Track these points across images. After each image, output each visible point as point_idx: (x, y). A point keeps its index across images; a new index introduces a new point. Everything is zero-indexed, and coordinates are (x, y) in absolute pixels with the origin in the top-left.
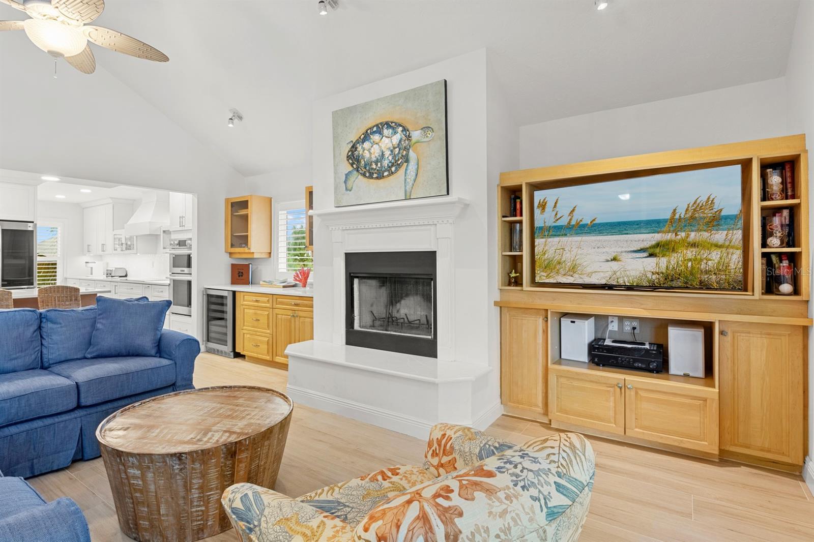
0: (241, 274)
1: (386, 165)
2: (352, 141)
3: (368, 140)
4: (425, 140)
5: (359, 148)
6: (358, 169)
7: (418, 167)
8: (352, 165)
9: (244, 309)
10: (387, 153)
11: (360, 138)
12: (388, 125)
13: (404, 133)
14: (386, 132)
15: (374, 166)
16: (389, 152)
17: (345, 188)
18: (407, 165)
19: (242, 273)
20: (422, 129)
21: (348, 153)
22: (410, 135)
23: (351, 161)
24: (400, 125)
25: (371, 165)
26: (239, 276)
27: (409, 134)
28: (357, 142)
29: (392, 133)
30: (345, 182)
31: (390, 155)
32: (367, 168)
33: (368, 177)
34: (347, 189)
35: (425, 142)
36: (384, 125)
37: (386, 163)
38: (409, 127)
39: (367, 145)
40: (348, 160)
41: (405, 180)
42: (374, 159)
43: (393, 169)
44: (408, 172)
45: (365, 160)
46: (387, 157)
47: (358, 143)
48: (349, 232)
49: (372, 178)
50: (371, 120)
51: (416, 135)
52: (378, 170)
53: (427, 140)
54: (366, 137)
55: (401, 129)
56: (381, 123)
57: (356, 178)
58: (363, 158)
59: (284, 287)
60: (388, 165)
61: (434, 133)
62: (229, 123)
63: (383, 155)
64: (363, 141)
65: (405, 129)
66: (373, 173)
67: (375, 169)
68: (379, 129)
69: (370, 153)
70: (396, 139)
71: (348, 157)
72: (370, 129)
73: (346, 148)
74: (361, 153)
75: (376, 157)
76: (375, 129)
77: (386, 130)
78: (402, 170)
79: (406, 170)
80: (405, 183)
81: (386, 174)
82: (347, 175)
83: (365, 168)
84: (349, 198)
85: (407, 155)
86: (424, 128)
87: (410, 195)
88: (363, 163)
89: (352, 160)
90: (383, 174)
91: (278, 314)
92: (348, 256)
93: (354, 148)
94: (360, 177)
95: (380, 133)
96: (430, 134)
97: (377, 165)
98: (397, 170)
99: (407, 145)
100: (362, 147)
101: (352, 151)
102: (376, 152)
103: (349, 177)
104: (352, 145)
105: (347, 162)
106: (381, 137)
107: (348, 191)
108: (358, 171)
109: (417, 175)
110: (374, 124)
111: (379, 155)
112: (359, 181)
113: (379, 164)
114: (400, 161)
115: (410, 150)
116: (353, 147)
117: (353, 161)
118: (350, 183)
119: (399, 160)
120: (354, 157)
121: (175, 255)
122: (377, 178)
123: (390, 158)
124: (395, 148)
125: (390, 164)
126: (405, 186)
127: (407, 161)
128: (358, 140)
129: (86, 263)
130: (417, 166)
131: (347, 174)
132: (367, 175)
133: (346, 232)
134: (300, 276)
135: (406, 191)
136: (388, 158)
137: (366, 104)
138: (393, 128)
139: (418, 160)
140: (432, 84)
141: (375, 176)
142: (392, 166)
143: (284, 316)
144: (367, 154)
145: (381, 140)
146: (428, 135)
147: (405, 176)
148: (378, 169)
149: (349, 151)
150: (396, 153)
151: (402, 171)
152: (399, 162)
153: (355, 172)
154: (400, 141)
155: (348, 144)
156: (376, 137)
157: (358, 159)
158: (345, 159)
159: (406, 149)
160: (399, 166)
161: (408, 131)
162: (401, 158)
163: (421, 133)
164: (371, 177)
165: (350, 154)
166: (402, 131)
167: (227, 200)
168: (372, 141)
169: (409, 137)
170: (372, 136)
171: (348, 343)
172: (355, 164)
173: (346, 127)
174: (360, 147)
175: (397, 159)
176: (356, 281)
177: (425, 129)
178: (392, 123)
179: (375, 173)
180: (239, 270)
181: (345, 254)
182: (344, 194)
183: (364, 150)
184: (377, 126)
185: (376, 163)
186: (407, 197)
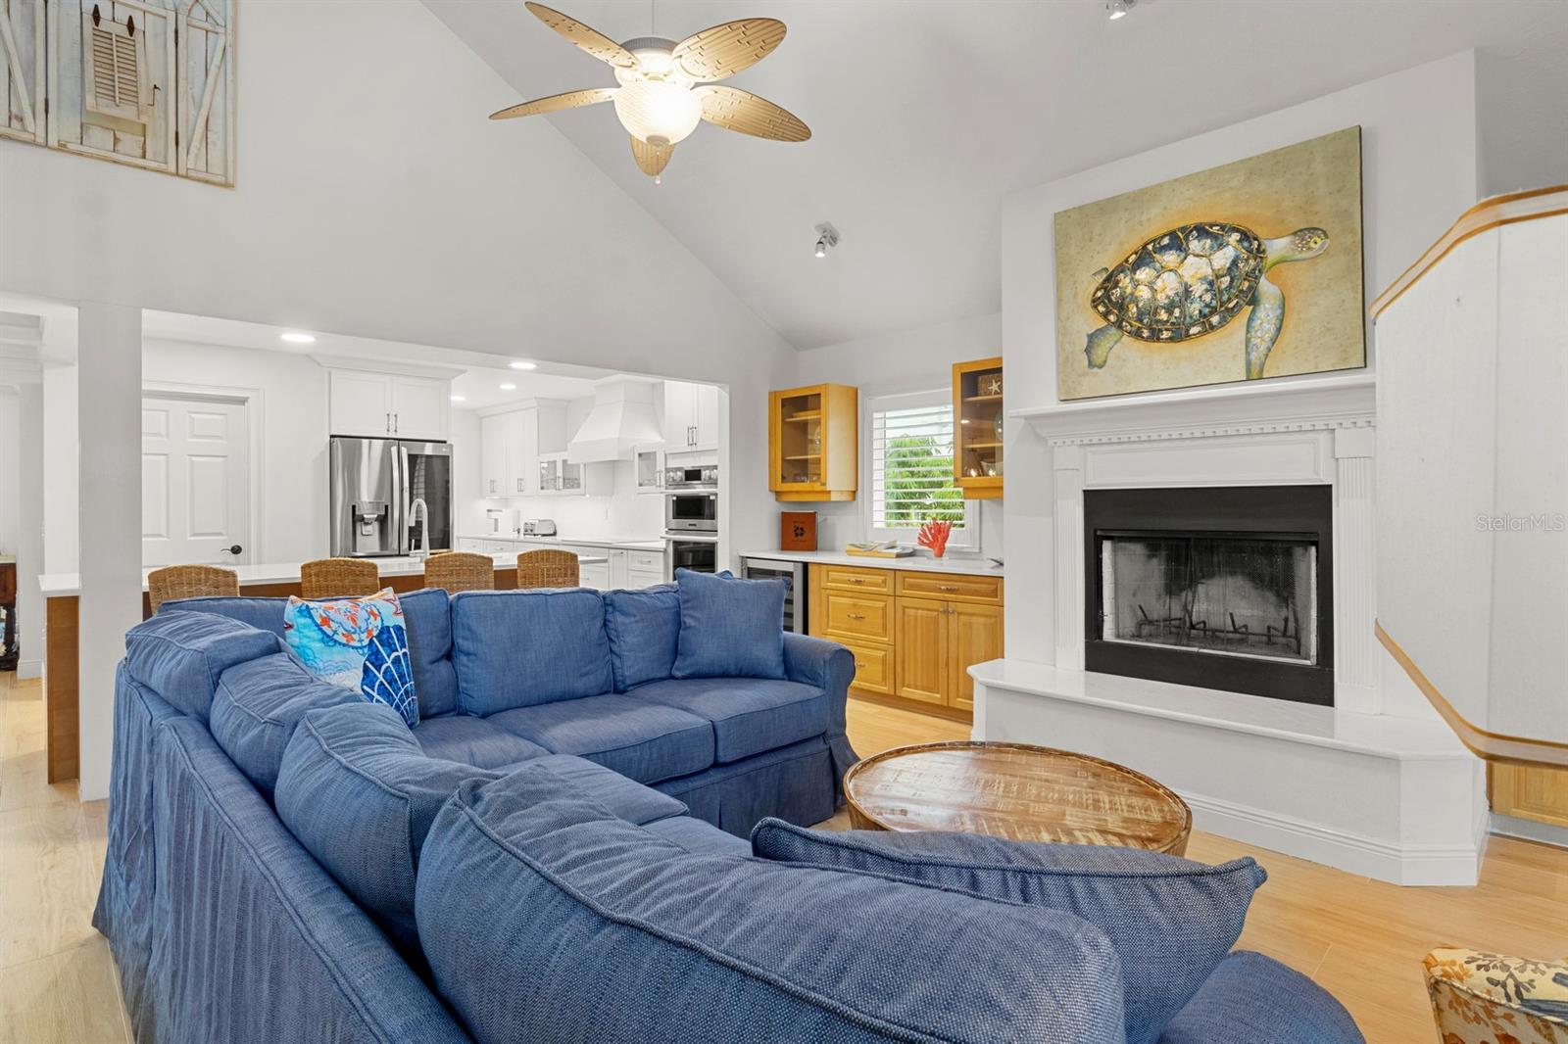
0: (799, 531)
1: (1197, 312)
2: (1106, 269)
3: (1147, 265)
4: (1299, 256)
5: (1125, 281)
6: (1121, 323)
7: (1283, 313)
8: (1105, 315)
9: (828, 596)
10: (1198, 289)
11: (1127, 261)
12: (1202, 231)
13: (1246, 244)
14: (1195, 245)
15: (1164, 316)
16: (1205, 286)
17: (1087, 363)
18: (1253, 311)
19: (802, 529)
20: (1295, 233)
21: (1096, 293)
22: (1263, 247)
23: (1101, 309)
24: (1235, 230)
25: (1156, 313)
26: (797, 535)
27: (1259, 245)
28: (1120, 269)
29: (1212, 247)
30: (1088, 351)
31: (1207, 291)
32: (1145, 321)
33: (1147, 339)
34: (1091, 365)
35: (1304, 260)
36: (1192, 231)
37: (1194, 308)
38: (1259, 231)
39: (1143, 274)
40: (1096, 307)
41: (1248, 341)
42: (1162, 299)
43: (1215, 319)
44: (1256, 323)
45: (1140, 305)
46: (1197, 295)
47: (1122, 272)
48: (1093, 449)
49: (1159, 340)
50: (1156, 223)
51: (1277, 247)
52: (1173, 323)
53: (1310, 254)
54: (1143, 257)
55: (1236, 236)
56: (1183, 229)
57: (1116, 342)
58: (1135, 300)
59: (898, 556)
60: (1200, 311)
61: (1328, 241)
62: (817, 250)
63: (1187, 291)
64: (1136, 266)
65: (1246, 236)
66: (1160, 331)
67: (1167, 321)
68: (1177, 241)
69: (1154, 291)
70: (1223, 258)
71: (1095, 302)
72: (1154, 241)
73: (1090, 284)
74: (1129, 291)
75: (1168, 297)
76: (1166, 241)
77: (1196, 242)
79: (1250, 320)
80: (1247, 347)
81: (1194, 330)
82: (1091, 338)
83: (1141, 321)
84: (1099, 381)
85: (1253, 289)
86: (1301, 231)
87: (1262, 370)
88: (1135, 310)
89: (1105, 306)
90: (1188, 331)
91: (908, 608)
92: (1089, 495)
93: (1111, 280)
94: (1126, 338)
95: (1179, 248)
96: (1317, 243)
97: (1170, 312)
98: (1223, 322)
99: (1254, 270)
100: (1132, 279)
101: (1105, 289)
102: (1168, 285)
103: (1096, 340)
104: (1105, 276)
105: (1091, 311)
106: (1183, 255)
107: (1095, 369)
108: (1120, 327)
109: (1279, 329)
110: (1165, 231)
111: (1177, 294)
112: (1124, 348)
113: (1177, 312)
114: (1235, 302)
115: (1263, 281)
116: (1107, 280)
117: (1107, 307)
118: (1099, 353)
119: (1229, 300)
120: (1110, 300)
121: (677, 497)
122: (1171, 339)
123: (1207, 298)
124: (1218, 277)
125: (1207, 310)
126: (1248, 353)
127: (1253, 301)
128: (1121, 265)
129: (489, 511)
130: (1279, 311)
131: (1092, 334)
132: (1146, 333)
133: (1088, 449)
134: (930, 536)
135: (1249, 364)
136: (1200, 297)
137: (1143, 192)
138: (1214, 237)
139: (1284, 298)
140: (1325, 137)
141: (1165, 335)
142: (1213, 311)
143: (920, 611)
144: (1144, 293)
145: (1182, 262)
146: (1312, 245)
147: (1248, 332)
148: (1174, 320)
149: (1098, 290)
150: (1223, 286)
151: (1239, 323)
152: (1231, 305)
153: (1113, 330)
154: (1234, 263)
155: (1094, 274)
156: (1170, 258)
157: (1122, 304)
158: (1088, 304)
159: (1253, 276)
160: (1232, 312)
161: (1256, 239)
162: (1237, 297)
163: (1292, 242)
164: (1155, 337)
165: (1099, 294)
166: (1240, 241)
167: (773, 395)
168: (1158, 265)
169: (1259, 253)
170: (1157, 256)
171: (1091, 666)
172: (1113, 313)
173: (1091, 240)
174: (1127, 280)
175: (1225, 297)
176: (1107, 546)
177: (1304, 233)
178: (1211, 226)
179: (1167, 330)
180: (797, 525)
181: (1086, 492)
182: (1084, 375)
183: (1136, 284)
184: (1172, 234)
185: (1169, 309)
186: (1253, 374)
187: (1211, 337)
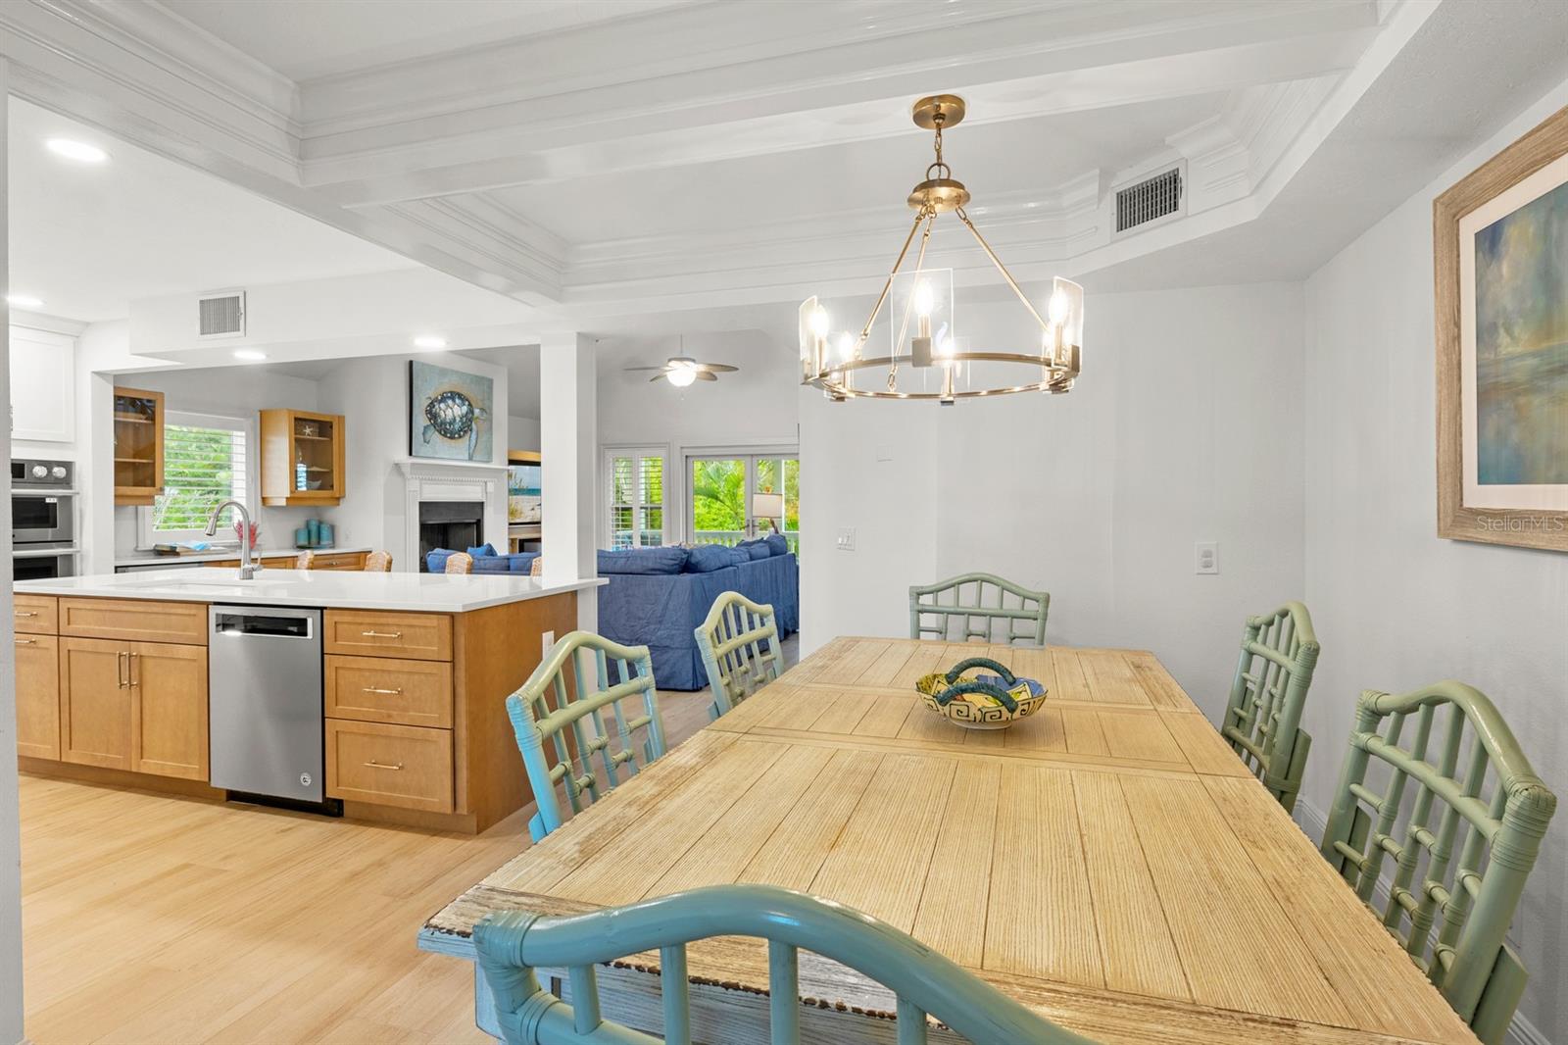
3: (444, 402)
5: (437, 406)
6: (436, 425)
8: (430, 420)
10: (458, 419)
11: (438, 397)
12: (460, 396)
13: (470, 407)
14: (457, 400)
15: (448, 427)
16: (460, 419)
18: (471, 434)
23: (429, 416)
24: (467, 400)
25: (446, 425)
27: (473, 409)
28: (436, 400)
30: (424, 434)
31: (460, 421)
32: (443, 427)
33: (443, 435)
34: (425, 441)
35: (482, 419)
36: (456, 394)
37: (457, 427)
38: (474, 405)
39: (442, 405)
40: (427, 414)
41: (469, 444)
42: (448, 421)
43: (462, 433)
44: (471, 439)
45: (441, 419)
47: (436, 402)
51: (477, 411)
52: (450, 431)
53: (484, 418)
54: (443, 399)
55: (467, 403)
57: (433, 433)
58: (440, 416)
60: (458, 429)
61: (487, 415)
63: (455, 419)
64: (440, 402)
65: (470, 405)
66: (447, 433)
67: (449, 429)
68: (454, 395)
69: (446, 415)
70: (465, 410)
71: (427, 412)
72: (446, 393)
74: (438, 411)
75: (449, 419)
76: (449, 395)
78: (469, 434)
79: (470, 437)
80: (469, 447)
81: (456, 436)
82: (425, 428)
83: (441, 426)
85: (471, 425)
86: (481, 408)
87: (472, 457)
88: (440, 421)
89: (431, 415)
90: (454, 435)
92: (422, 505)
93: (432, 405)
94: (437, 433)
95: (453, 400)
97: (450, 426)
98: (463, 435)
99: (471, 418)
100: (439, 406)
101: (430, 407)
102: (450, 415)
103: (427, 430)
104: (430, 400)
106: (454, 403)
107: (426, 444)
108: (435, 427)
109: (477, 443)
111: (452, 419)
112: (436, 437)
113: (452, 426)
115: (473, 423)
116: (432, 403)
118: (427, 436)
119: (465, 427)
120: (432, 413)
122: (450, 437)
123: (460, 424)
124: (463, 417)
125: (460, 429)
126: (469, 450)
127: (471, 430)
128: (436, 398)
130: (476, 436)
132: (443, 432)
133: (422, 481)
135: (469, 454)
136: (458, 423)
138: (463, 400)
139: (478, 432)
141: (448, 435)
144: (443, 414)
145: (454, 406)
146: (484, 415)
147: (469, 441)
149: (428, 406)
150: (464, 421)
151: (467, 437)
152: (465, 429)
153: (432, 427)
154: (467, 413)
155: (427, 398)
156: (450, 402)
157: (436, 416)
159: (471, 420)
160: (465, 432)
161: (472, 406)
162: (467, 427)
163: (480, 412)
164: (445, 436)
165: (429, 409)
166: (468, 405)
168: (447, 404)
169: (472, 412)
170: (447, 400)
172: (433, 419)
177: (482, 410)
179: (449, 433)
181: (420, 503)
182: (422, 445)
183: (440, 409)
184: (451, 392)
185: (450, 424)
186: (471, 459)
187: (460, 440)
